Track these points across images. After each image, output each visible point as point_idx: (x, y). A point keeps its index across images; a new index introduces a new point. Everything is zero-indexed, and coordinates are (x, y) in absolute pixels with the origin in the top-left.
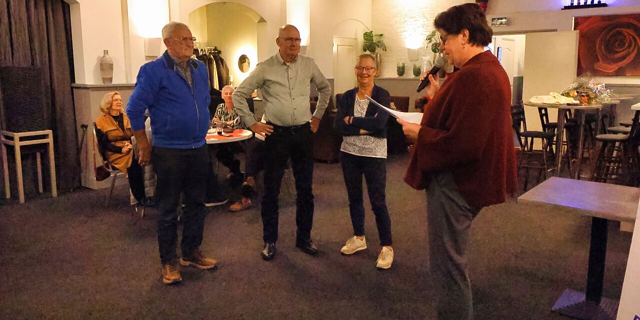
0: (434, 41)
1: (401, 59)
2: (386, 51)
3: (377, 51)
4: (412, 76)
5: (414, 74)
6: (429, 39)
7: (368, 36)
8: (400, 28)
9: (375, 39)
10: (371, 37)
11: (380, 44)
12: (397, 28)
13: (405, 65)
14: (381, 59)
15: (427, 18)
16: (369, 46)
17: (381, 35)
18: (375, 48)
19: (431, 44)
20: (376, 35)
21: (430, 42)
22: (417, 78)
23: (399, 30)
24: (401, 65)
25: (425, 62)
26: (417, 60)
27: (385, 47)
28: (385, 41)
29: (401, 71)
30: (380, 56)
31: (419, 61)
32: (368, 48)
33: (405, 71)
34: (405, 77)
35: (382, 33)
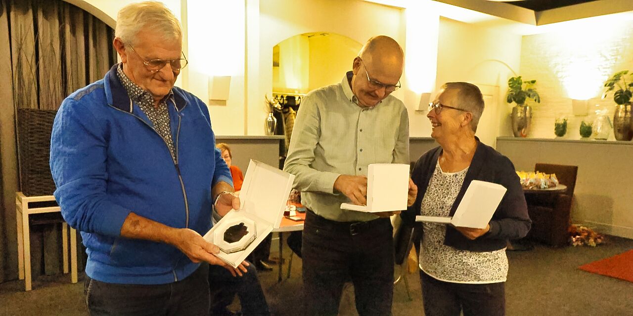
0: (617, 88)
1: (561, 114)
2: (539, 102)
3: (526, 102)
4: (578, 137)
5: (581, 134)
6: (610, 85)
7: (515, 83)
8: (562, 71)
9: (524, 87)
10: (519, 84)
11: (530, 93)
12: (558, 72)
13: (568, 122)
14: (531, 114)
15: (605, 57)
16: (515, 95)
17: (533, 82)
18: (524, 99)
19: (613, 92)
20: (525, 82)
21: (611, 89)
22: (586, 139)
23: (560, 75)
24: (561, 122)
25: (601, 118)
26: (587, 115)
27: (539, 98)
28: (539, 89)
29: (561, 130)
30: (530, 109)
31: (589, 116)
32: (514, 98)
33: (567, 130)
34: (566, 137)
35: (534, 80)
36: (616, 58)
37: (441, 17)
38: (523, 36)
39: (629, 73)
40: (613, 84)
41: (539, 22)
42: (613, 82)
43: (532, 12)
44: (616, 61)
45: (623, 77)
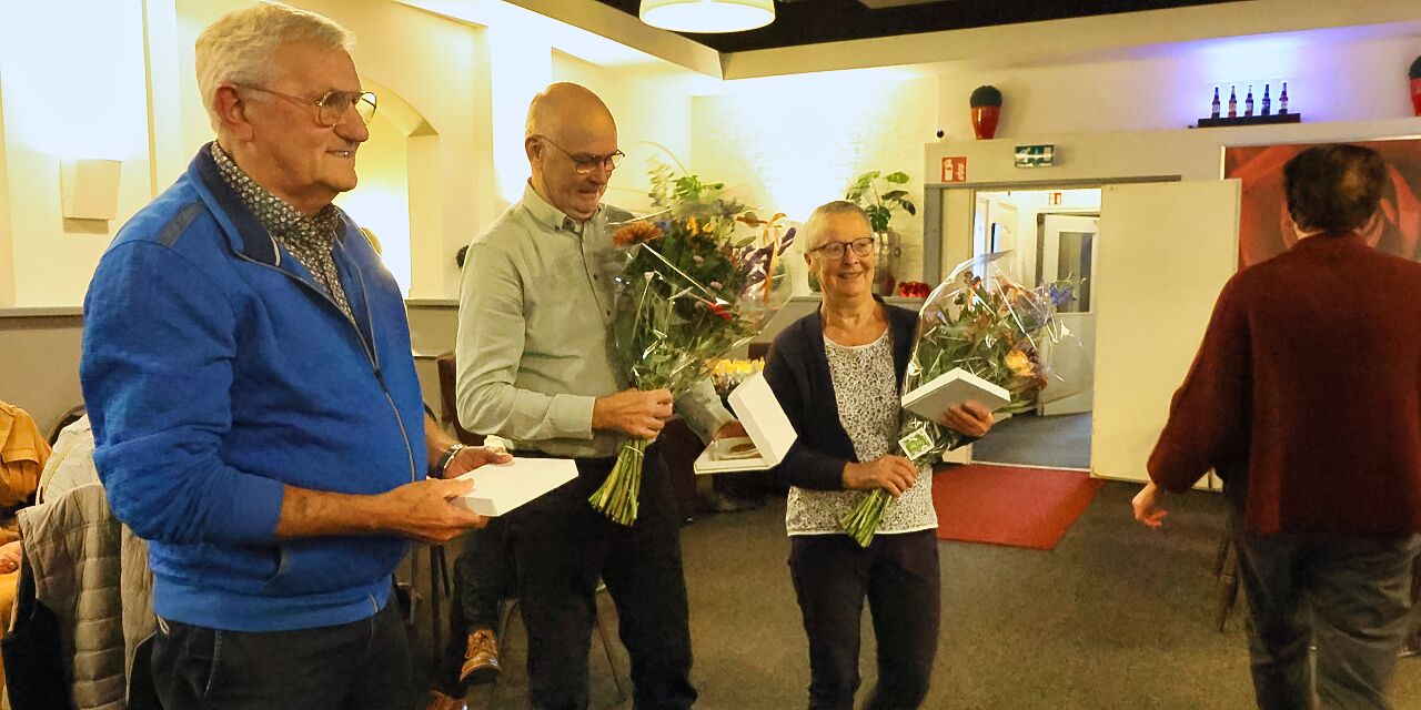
7: (689, 187)
10: (695, 190)
20: (704, 187)
35: (720, 182)
36: (858, 149)
37: (555, 52)
38: (695, 98)
39: (881, 176)
40: (860, 195)
41: (727, 74)
42: (858, 191)
43: (715, 53)
44: (857, 153)
45: (874, 182)
